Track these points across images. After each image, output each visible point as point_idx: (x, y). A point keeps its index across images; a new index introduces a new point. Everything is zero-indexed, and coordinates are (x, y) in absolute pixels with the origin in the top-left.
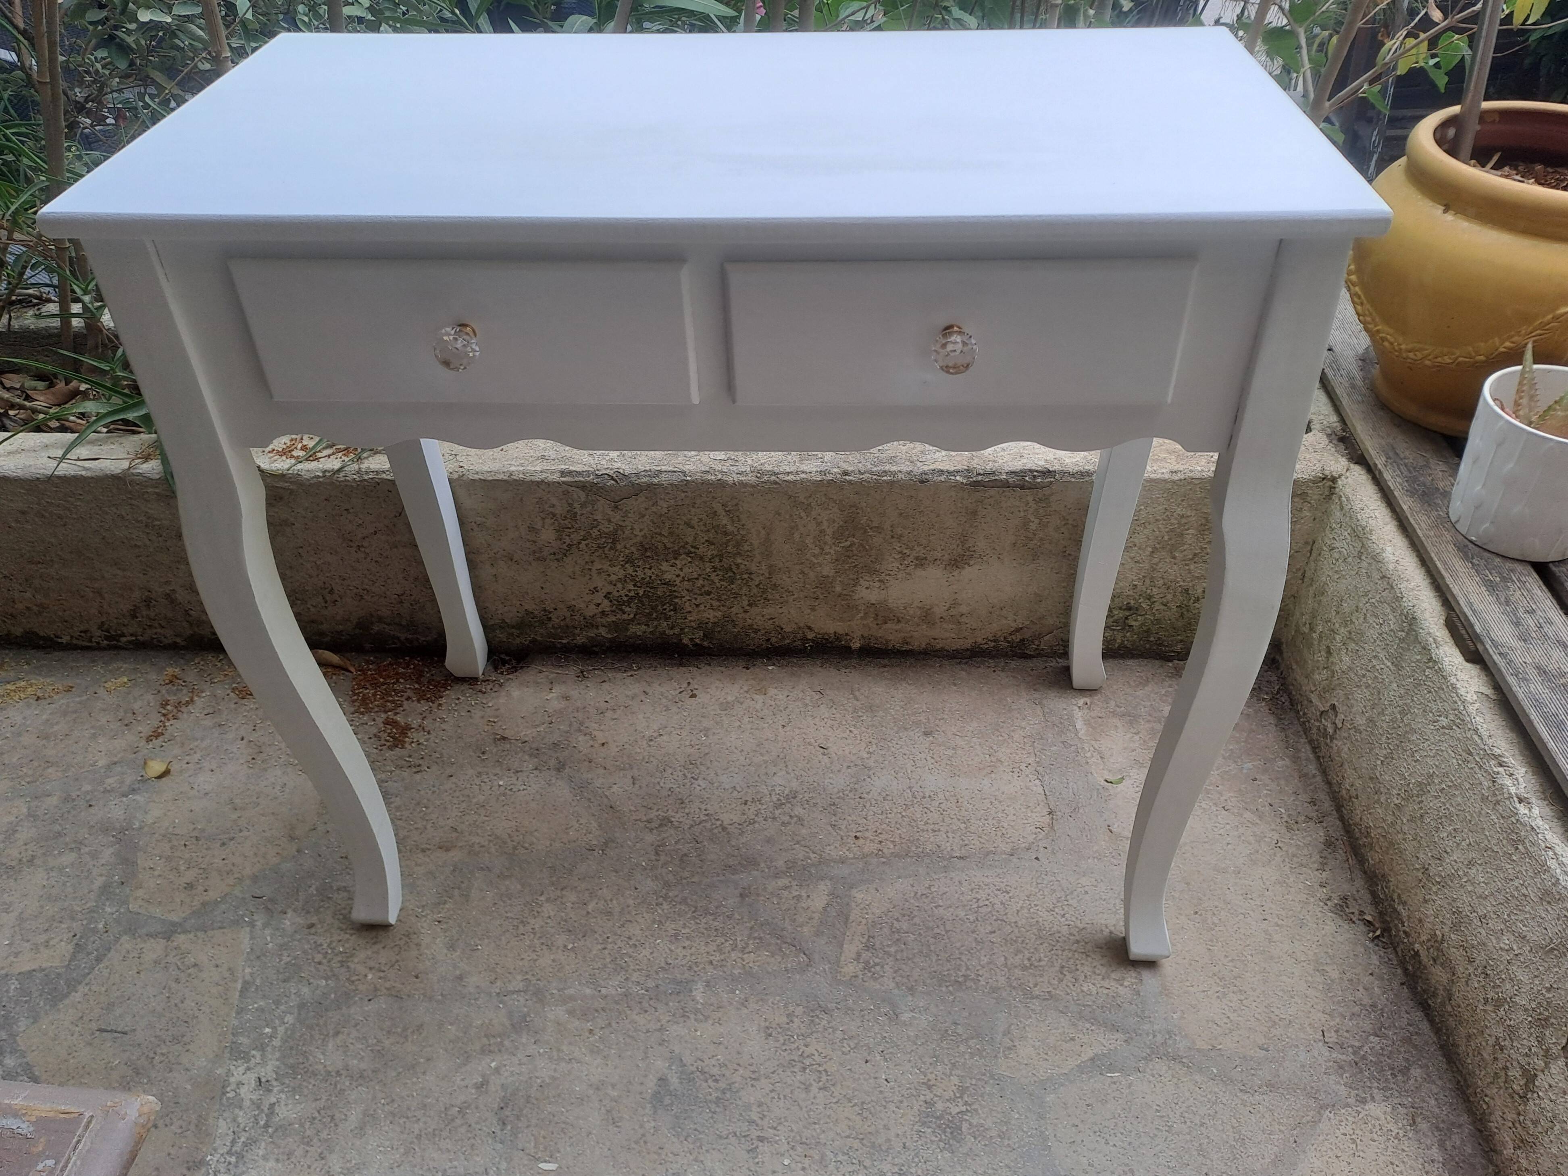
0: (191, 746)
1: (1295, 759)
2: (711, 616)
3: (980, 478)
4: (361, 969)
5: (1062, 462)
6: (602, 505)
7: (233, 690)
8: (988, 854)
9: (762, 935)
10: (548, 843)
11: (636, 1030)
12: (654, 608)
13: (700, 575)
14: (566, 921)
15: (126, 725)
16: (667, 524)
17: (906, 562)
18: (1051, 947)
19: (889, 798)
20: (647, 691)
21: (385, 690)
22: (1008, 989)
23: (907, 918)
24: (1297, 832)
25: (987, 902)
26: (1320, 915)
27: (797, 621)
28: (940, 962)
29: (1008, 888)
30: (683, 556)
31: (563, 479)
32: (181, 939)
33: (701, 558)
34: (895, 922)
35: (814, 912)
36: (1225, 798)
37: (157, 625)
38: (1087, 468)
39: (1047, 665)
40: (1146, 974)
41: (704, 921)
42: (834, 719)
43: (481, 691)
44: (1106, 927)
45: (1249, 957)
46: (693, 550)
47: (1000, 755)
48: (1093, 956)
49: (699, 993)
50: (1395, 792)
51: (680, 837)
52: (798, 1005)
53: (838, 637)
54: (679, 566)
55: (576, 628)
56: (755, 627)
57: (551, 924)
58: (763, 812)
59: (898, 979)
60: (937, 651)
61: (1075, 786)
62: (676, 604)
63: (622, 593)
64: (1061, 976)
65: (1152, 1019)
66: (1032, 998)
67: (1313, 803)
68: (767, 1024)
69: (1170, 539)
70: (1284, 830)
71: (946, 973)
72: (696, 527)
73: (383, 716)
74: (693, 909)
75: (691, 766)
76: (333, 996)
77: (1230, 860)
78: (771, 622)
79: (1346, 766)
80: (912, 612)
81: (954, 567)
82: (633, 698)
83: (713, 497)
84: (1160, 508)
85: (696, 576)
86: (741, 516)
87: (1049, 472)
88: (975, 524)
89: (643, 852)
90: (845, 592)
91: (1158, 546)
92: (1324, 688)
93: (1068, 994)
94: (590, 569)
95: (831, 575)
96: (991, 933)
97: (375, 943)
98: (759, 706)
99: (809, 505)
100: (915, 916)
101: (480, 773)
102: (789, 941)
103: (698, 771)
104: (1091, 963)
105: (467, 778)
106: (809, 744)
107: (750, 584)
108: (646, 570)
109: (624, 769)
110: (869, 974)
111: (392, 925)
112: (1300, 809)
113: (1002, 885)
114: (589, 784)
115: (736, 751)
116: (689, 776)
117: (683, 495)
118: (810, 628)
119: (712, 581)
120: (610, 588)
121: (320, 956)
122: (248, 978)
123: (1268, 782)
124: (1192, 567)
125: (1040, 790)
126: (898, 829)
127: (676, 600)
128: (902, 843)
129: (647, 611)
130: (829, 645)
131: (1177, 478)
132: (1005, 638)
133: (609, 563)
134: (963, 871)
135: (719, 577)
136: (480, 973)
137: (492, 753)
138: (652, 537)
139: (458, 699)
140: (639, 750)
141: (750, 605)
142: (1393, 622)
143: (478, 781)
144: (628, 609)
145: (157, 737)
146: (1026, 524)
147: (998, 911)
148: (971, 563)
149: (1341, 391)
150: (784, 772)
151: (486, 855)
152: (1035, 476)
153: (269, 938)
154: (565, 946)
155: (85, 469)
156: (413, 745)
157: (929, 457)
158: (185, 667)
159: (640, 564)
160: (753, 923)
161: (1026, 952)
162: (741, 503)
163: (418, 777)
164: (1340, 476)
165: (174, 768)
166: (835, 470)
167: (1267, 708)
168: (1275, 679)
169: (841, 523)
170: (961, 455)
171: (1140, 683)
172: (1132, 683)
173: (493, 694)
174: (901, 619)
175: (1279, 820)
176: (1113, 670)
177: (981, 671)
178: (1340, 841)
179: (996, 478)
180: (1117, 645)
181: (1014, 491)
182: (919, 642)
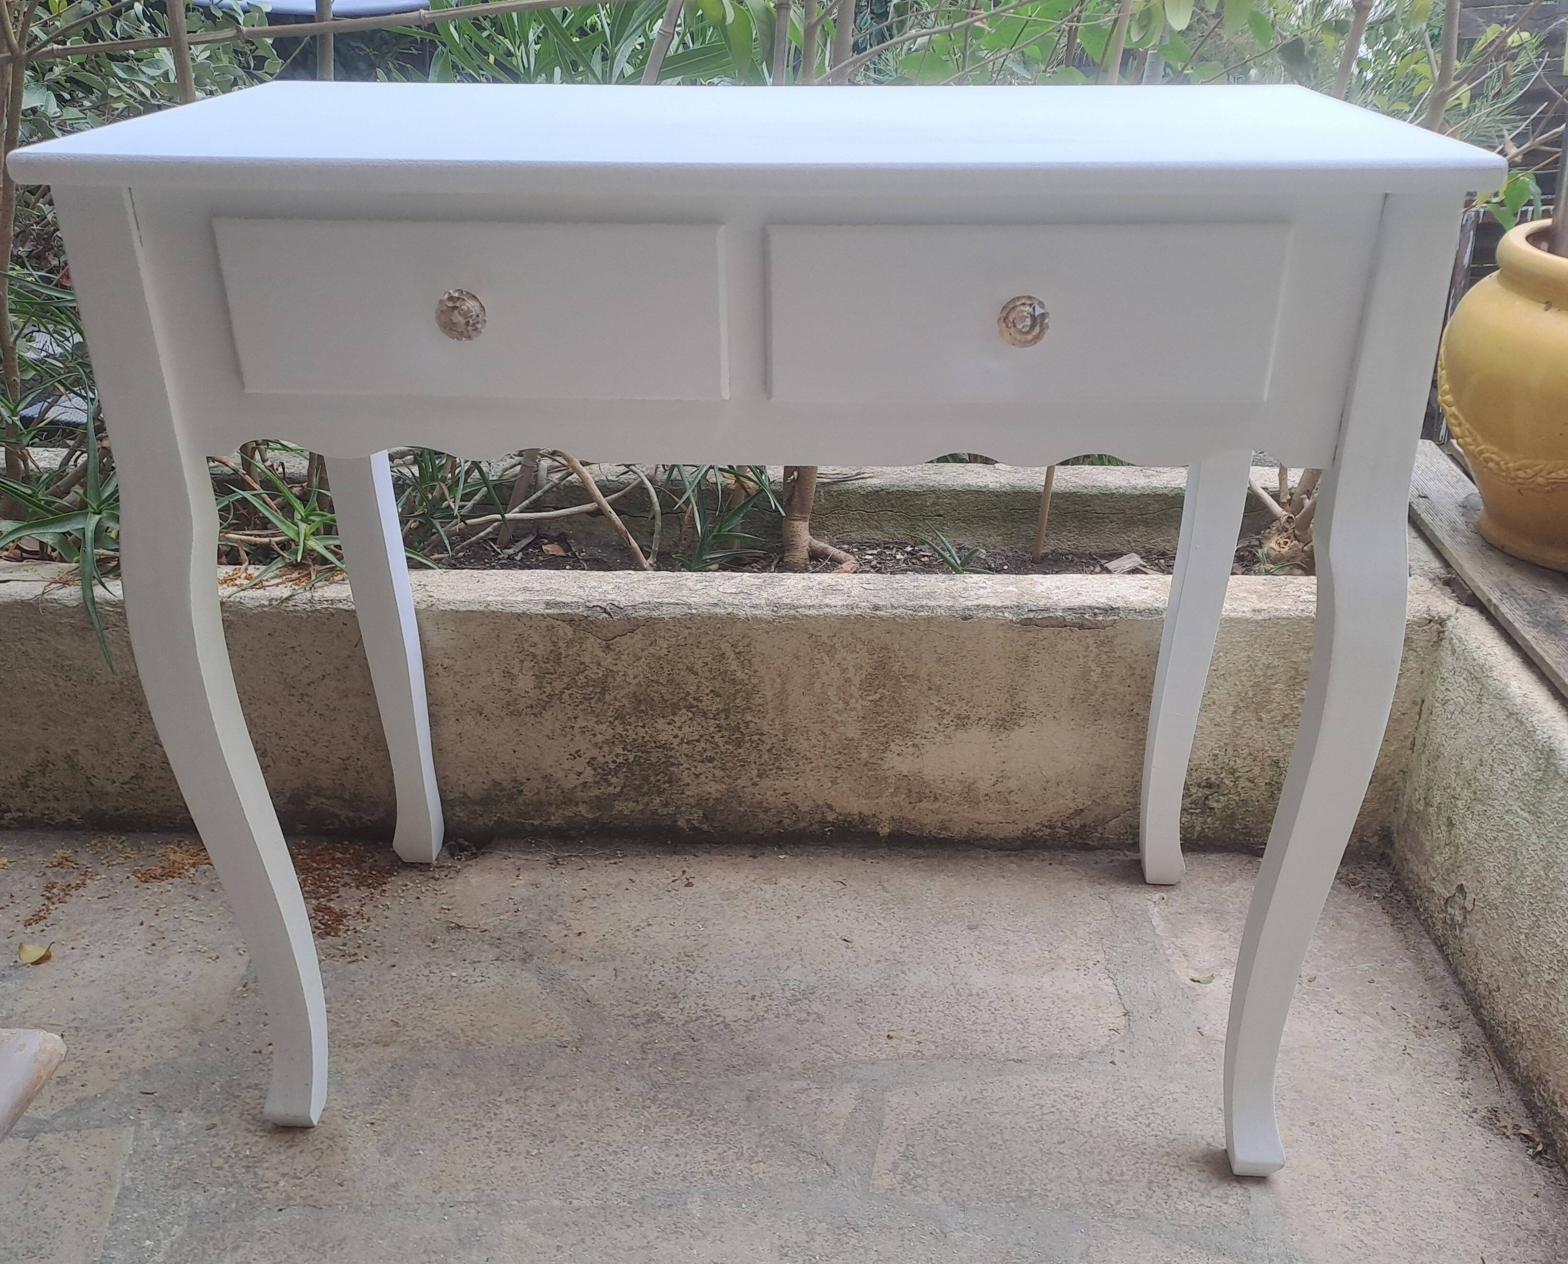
0: (78, 931)
1: (1419, 960)
2: (713, 790)
3: (1031, 615)
4: (271, 1175)
5: (1127, 599)
6: (592, 644)
7: (134, 873)
8: (1052, 1056)
9: (774, 1143)
10: (510, 1039)
11: (615, 1247)
12: (646, 779)
13: (701, 736)
14: (529, 1124)
15: (2, 908)
16: (665, 670)
17: (945, 721)
18: (1135, 1160)
19: (929, 995)
20: (634, 879)
21: (318, 875)
22: (1084, 1206)
23: (954, 1124)
24: (1428, 1038)
25: (1053, 1109)
26: (1464, 1128)
27: (815, 797)
28: (998, 1175)
29: (1079, 1094)
30: (684, 711)
31: (548, 611)
32: (47, 1138)
33: (705, 714)
34: (940, 1129)
35: (838, 1118)
36: (1336, 1000)
37: (51, 797)
38: (1155, 605)
39: (1113, 858)
40: (1255, 1191)
41: (702, 1126)
42: (860, 911)
43: (433, 878)
44: (1202, 1138)
45: (1382, 1174)
46: (695, 703)
47: (1061, 951)
48: (1188, 1170)
49: (696, 1206)
50: (1545, 967)
51: (672, 1034)
52: (820, 1222)
53: (863, 819)
54: (678, 724)
55: (551, 804)
56: (765, 804)
57: (512, 1128)
58: (774, 1008)
59: (945, 1193)
60: (981, 838)
61: (1154, 985)
62: (673, 773)
63: (609, 759)
64: (1150, 1192)
65: (1266, 1242)
66: (1115, 1216)
67: (1444, 1007)
68: (782, 1242)
69: (1255, 695)
70: (1412, 1036)
71: (1005, 1188)
72: (700, 673)
73: (313, 901)
74: (688, 1113)
75: (686, 959)
76: (234, 1205)
77: (1349, 1067)
78: (784, 798)
79: (1482, 955)
80: (951, 787)
81: (1002, 729)
82: (616, 887)
83: (721, 635)
84: (1242, 655)
85: (697, 737)
86: (753, 660)
87: (1113, 609)
88: (1027, 673)
89: (626, 1050)
90: (871, 761)
91: (1241, 704)
92: (1447, 870)
93: (1159, 1212)
94: (573, 727)
95: (856, 737)
96: (1059, 1143)
97: (290, 1146)
98: (768, 897)
99: (833, 646)
100: (965, 1123)
101: (428, 963)
102: (808, 1149)
103: (694, 964)
104: (1186, 1178)
105: (413, 968)
106: (830, 936)
107: (760, 747)
108: (639, 729)
109: (605, 960)
110: (909, 1187)
111: (313, 1127)
112: (1428, 1014)
113: (1072, 1091)
114: (562, 976)
115: (740, 943)
116: (684, 968)
117: (686, 632)
118: (829, 806)
119: (716, 744)
120: (594, 752)
121: (220, 1160)
122: (128, 1183)
123: (1389, 984)
124: (1282, 732)
125: (1113, 989)
126: (940, 1028)
127: (672, 769)
128: (945, 1044)
129: (637, 782)
130: (853, 829)
131: (1260, 618)
132: (1063, 823)
133: (595, 719)
134: (1022, 1075)
135: (725, 739)
136: (421, 1180)
137: (444, 943)
138: (648, 686)
139: (406, 885)
140: (622, 941)
141: (760, 776)
142: (1526, 763)
143: (426, 972)
144: (615, 780)
145: (37, 922)
147: (1067, 1120)
150: (799, 966)
151: (433, 1051)
152: (1095, 614)
153: (158, 1140)
154: (528, 1153)
156: (349, 933)
157: (972, 593)
158: (79, 849)
159: (632, 720)
161: (1104, 1165)
162: (753, 642)
163: (353, 967)
164: (1449, 617)
165: (56, 952)
166: (864, 604)
167: (1380, 908)
168: (1387, 875)
169: (870, 670)
170: (1009, 591)
171: (1226, 879)
172: (1216, 879)
173: (448, 881)
174: (938, 796)
175: (1405, 1025)
176: (1192, 864)
177: (1035, 863)
178: (1481, 1049)
179: (1051, 615)
180: (1196, 834)
181: (1071, 631)
182: (959, 827)
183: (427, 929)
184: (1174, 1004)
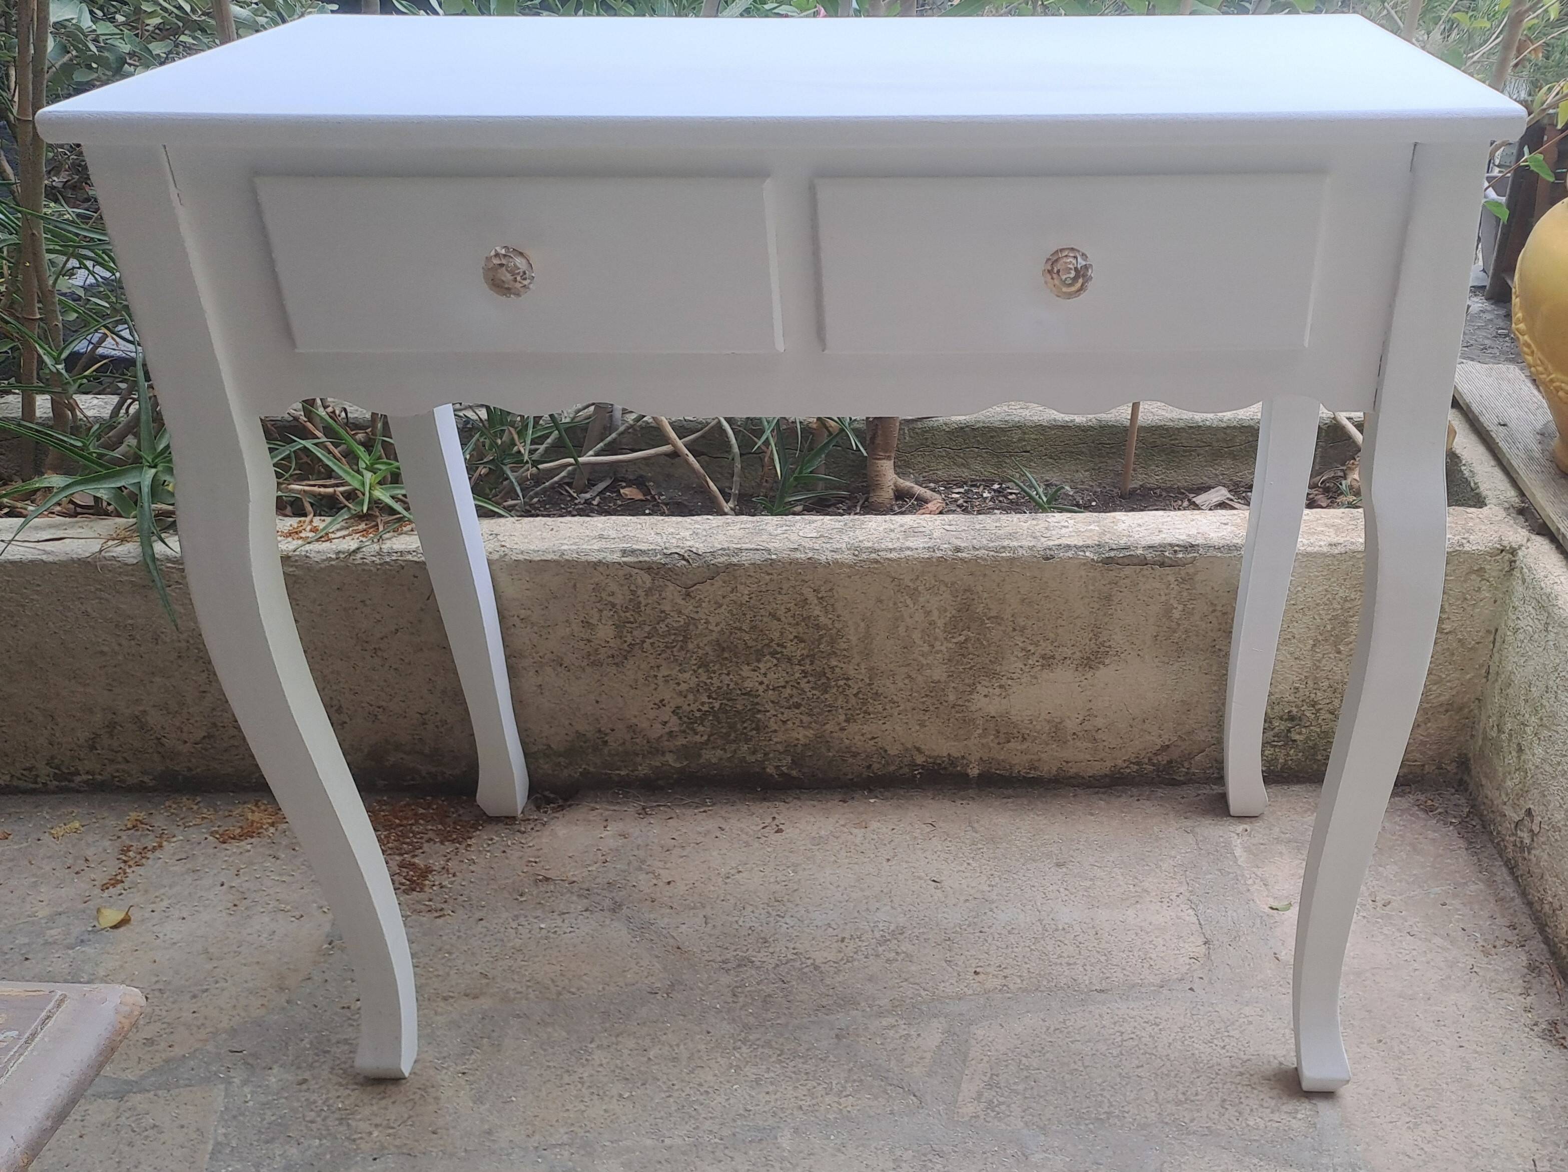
0: (157, 894)
1: (1491, 883)
2: (800, 736)
3: (1112, 554)
4: (364, 1126)
5: (1207, 536)
6: (672, 591)
7: (212, 834)
8: (1133, 986)
9: (863, 1078)
10: (600, 987)
12: (732, 727)
13: (787, 682)
14: (621, 1068)
15: (77, 873)
16: (748, 616)
17: (1030, 662)
18: (1210, 1080)
19: (1016, 931)
20: (724, 827)
21: (401, 831)
22: (1160, 1125)
23: (1037, 1054)
24: (1495, 957)
25: (1132, 1036)
26: (1525, 1040)
27: (903, 741)
28: (1078, 1099)
29: (1158, 1020)
30: (768, 657)
31: (624, 559)
32: (136, 1099)
33: (789, 660)
34: (1024, 1059)
35: (925, 1052)
36: (1410, 923)
37: (120, 759)
38: (1234, 541)
39: (1200, 792)
40: (1323, 1106)
41: (792, 1063)
42: (950, 852)
43: (519, 830)
44: (1275, 1058)
45: (1445, 1086)
46: (779, 649)
47: (1146, 885)
48: (1260, 1089)
49: (785, 1140)
51: (763, 977)
52: (906, 1149)
53: (953, 761)
54: (763, 671)
55: (637, 755)
56: (853, 749)
57: (604, 1073)
58: (863, 949)
59: (1027, 1118)
60: (1071, 777)
61: (1235, 914)
62: (759, 720)
63: (694, 707)
64: (1223, 1110)
65: (1332, 1153)
66: (1188, 1134)
67: (1513, 926)
69: (1333, 629)
70: (1480, 955)
71: (1084, 1111)
72: (783, 619)
73: (398, 858)
74: (779, 1052)
75: (776, 904)
76: (328, 1156)
77: (1418, 987)
78: (872, 742)
79: (1547, 876)
80: (1038, 727)
81: (1087, 668)
82: (706, 835)
83: (803, 581)
84: (1320, 589)
85: (783, 684)
86: (836, 605)
87: (1192, 546)
88: (1110, 611)
89: (717, 994)
90: (958, 703)
91: (1320, 638)
92: (1517, 795)
93: (1231, 1129)
94: (656, 676)
95: (942, 679)
96: (1138, 1067)
97: (384, 1098)
98: (858, 841)
99: (916, 589)
100: (1048, 1052)
101: (516, 916)
102: (895, 1082)
103: (784, 908)
104: (1258, 1096)
105: (501, 921)
106: (919, 878)
107: (847, 692)
108: (723, 676)
109: (694, 908)
110: (993, 1114)
111: (405, 1078)
112: (1497, 933)
113: (1151, 1018)
114: (652, 924)
115: (831, 887)
116: (774, 913)
117: (768, 578)
118: (918, 749)
119: (802, 690)
120: (679, 701)
121: (313, 1114)
122: (221, 1139)
123: (1459, 906)
125: (1195, 919)
126: (1026, 963)
127: (759, 716)
128: (1031, 978)
129: (724, 731)
130: (942, 772)
131: (1336, 552)
132: (1150, 759)
133: (678, 668)
134: (1104, 1005)
135: (811, 685)
136: (514, 1127)
137: (532, 895)
138: (731, 633)
139: (492, 839)
140: (712, 888)
141: (847, 721)
143: (514, 925)
144: (701, 728)
145: (114, 885)
146: (1168, 612)
147: (1146, 1045)
148: (1107, 662)
149: (1517, 462)
150: (889, 908)
151: (524, 1001)
152: (1175, 551)
153: (249, 1096)
154: (621, 1095)
155: (45, 552)
156: (435, 888)
157: (1054, 533)
158: (153, 812)
159: (715, 668)
160: (851, 1065)
161: (1180, 1086)
162: (835, 587)
163: (440, 921)
164: (1520, 547)
165: (135, 915)
166: (945, 546)
167: (1456, 831)
168: (1464, 801)
169: (954, 612)
170: (1091, 530)
171: (1309, 809)
172: (1298, 809)
173: (534, 834)
174: (1026, 736)
175: (1473, 944)
176: (1276, 796)
177: (1123, 800)
178: (1545, 965)
179: (1132, 553)
180: (1279, 766)
181: (1153, 569)
182: (1048, 768)
183: (513, 883)
184: (1253, 932)
